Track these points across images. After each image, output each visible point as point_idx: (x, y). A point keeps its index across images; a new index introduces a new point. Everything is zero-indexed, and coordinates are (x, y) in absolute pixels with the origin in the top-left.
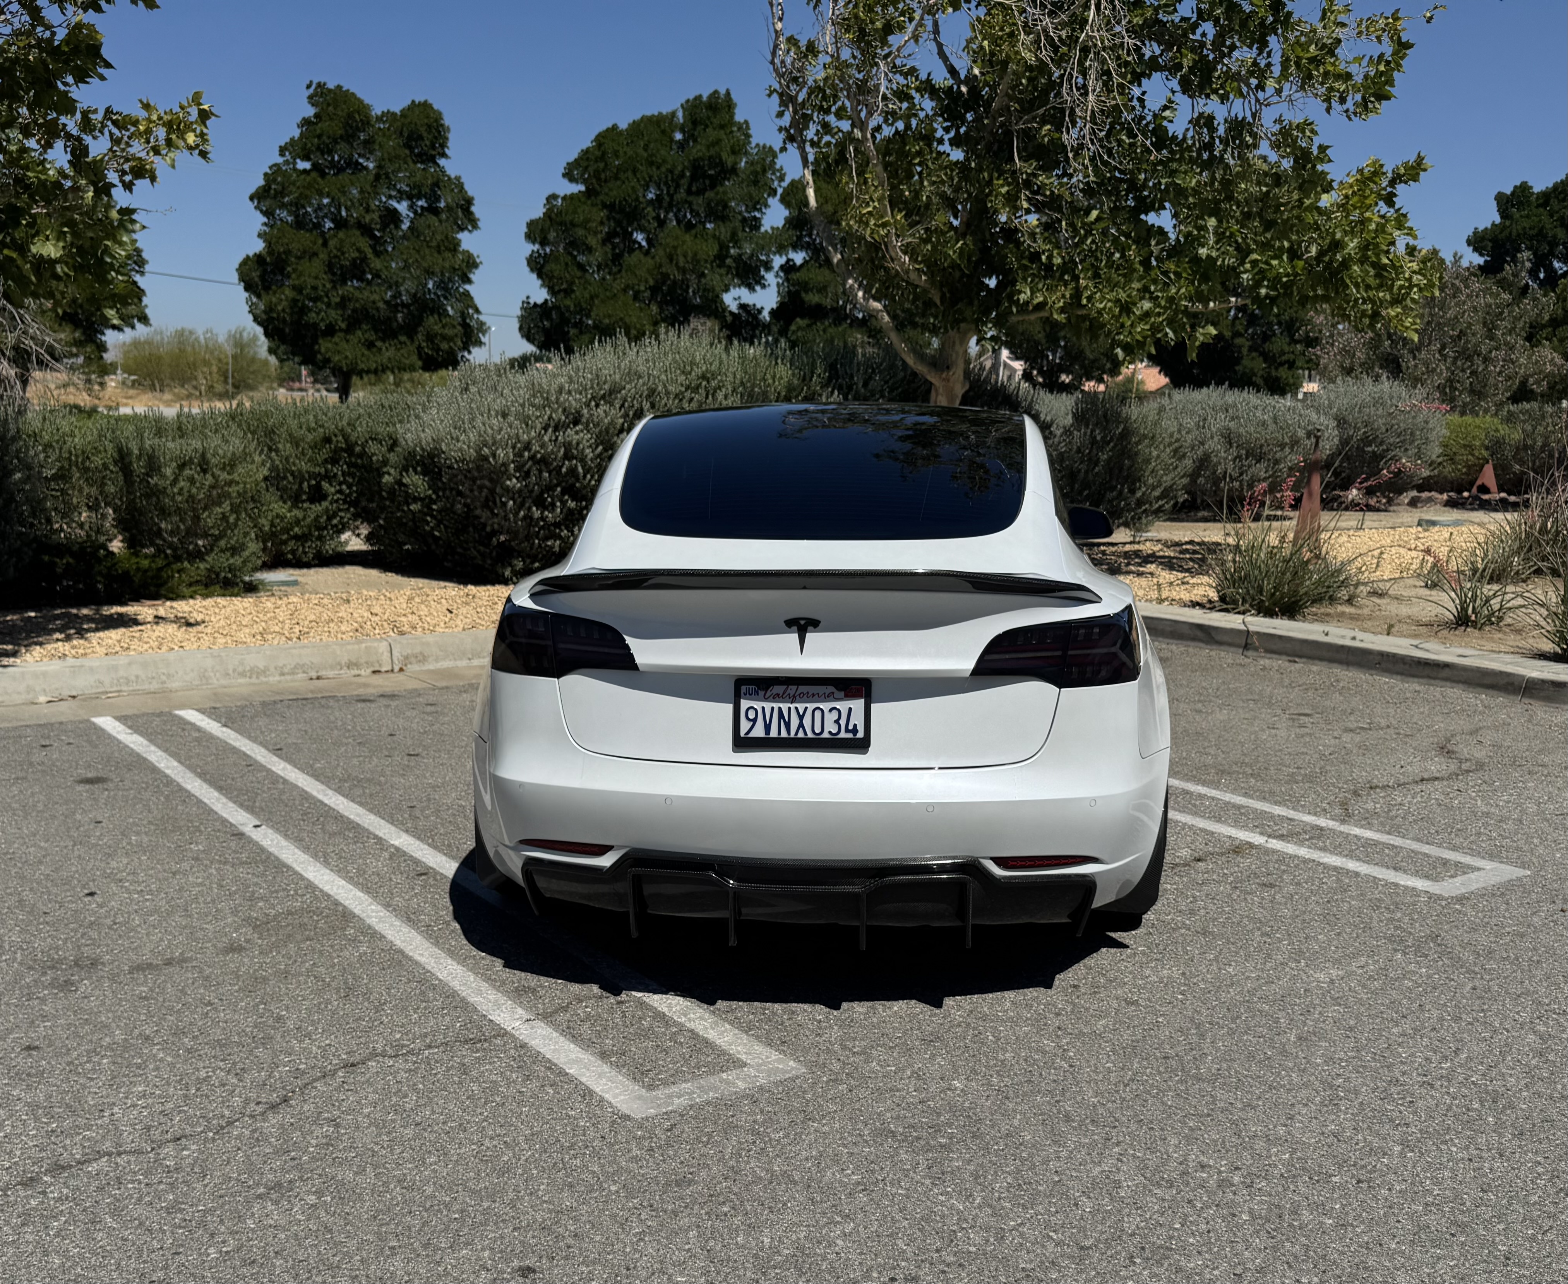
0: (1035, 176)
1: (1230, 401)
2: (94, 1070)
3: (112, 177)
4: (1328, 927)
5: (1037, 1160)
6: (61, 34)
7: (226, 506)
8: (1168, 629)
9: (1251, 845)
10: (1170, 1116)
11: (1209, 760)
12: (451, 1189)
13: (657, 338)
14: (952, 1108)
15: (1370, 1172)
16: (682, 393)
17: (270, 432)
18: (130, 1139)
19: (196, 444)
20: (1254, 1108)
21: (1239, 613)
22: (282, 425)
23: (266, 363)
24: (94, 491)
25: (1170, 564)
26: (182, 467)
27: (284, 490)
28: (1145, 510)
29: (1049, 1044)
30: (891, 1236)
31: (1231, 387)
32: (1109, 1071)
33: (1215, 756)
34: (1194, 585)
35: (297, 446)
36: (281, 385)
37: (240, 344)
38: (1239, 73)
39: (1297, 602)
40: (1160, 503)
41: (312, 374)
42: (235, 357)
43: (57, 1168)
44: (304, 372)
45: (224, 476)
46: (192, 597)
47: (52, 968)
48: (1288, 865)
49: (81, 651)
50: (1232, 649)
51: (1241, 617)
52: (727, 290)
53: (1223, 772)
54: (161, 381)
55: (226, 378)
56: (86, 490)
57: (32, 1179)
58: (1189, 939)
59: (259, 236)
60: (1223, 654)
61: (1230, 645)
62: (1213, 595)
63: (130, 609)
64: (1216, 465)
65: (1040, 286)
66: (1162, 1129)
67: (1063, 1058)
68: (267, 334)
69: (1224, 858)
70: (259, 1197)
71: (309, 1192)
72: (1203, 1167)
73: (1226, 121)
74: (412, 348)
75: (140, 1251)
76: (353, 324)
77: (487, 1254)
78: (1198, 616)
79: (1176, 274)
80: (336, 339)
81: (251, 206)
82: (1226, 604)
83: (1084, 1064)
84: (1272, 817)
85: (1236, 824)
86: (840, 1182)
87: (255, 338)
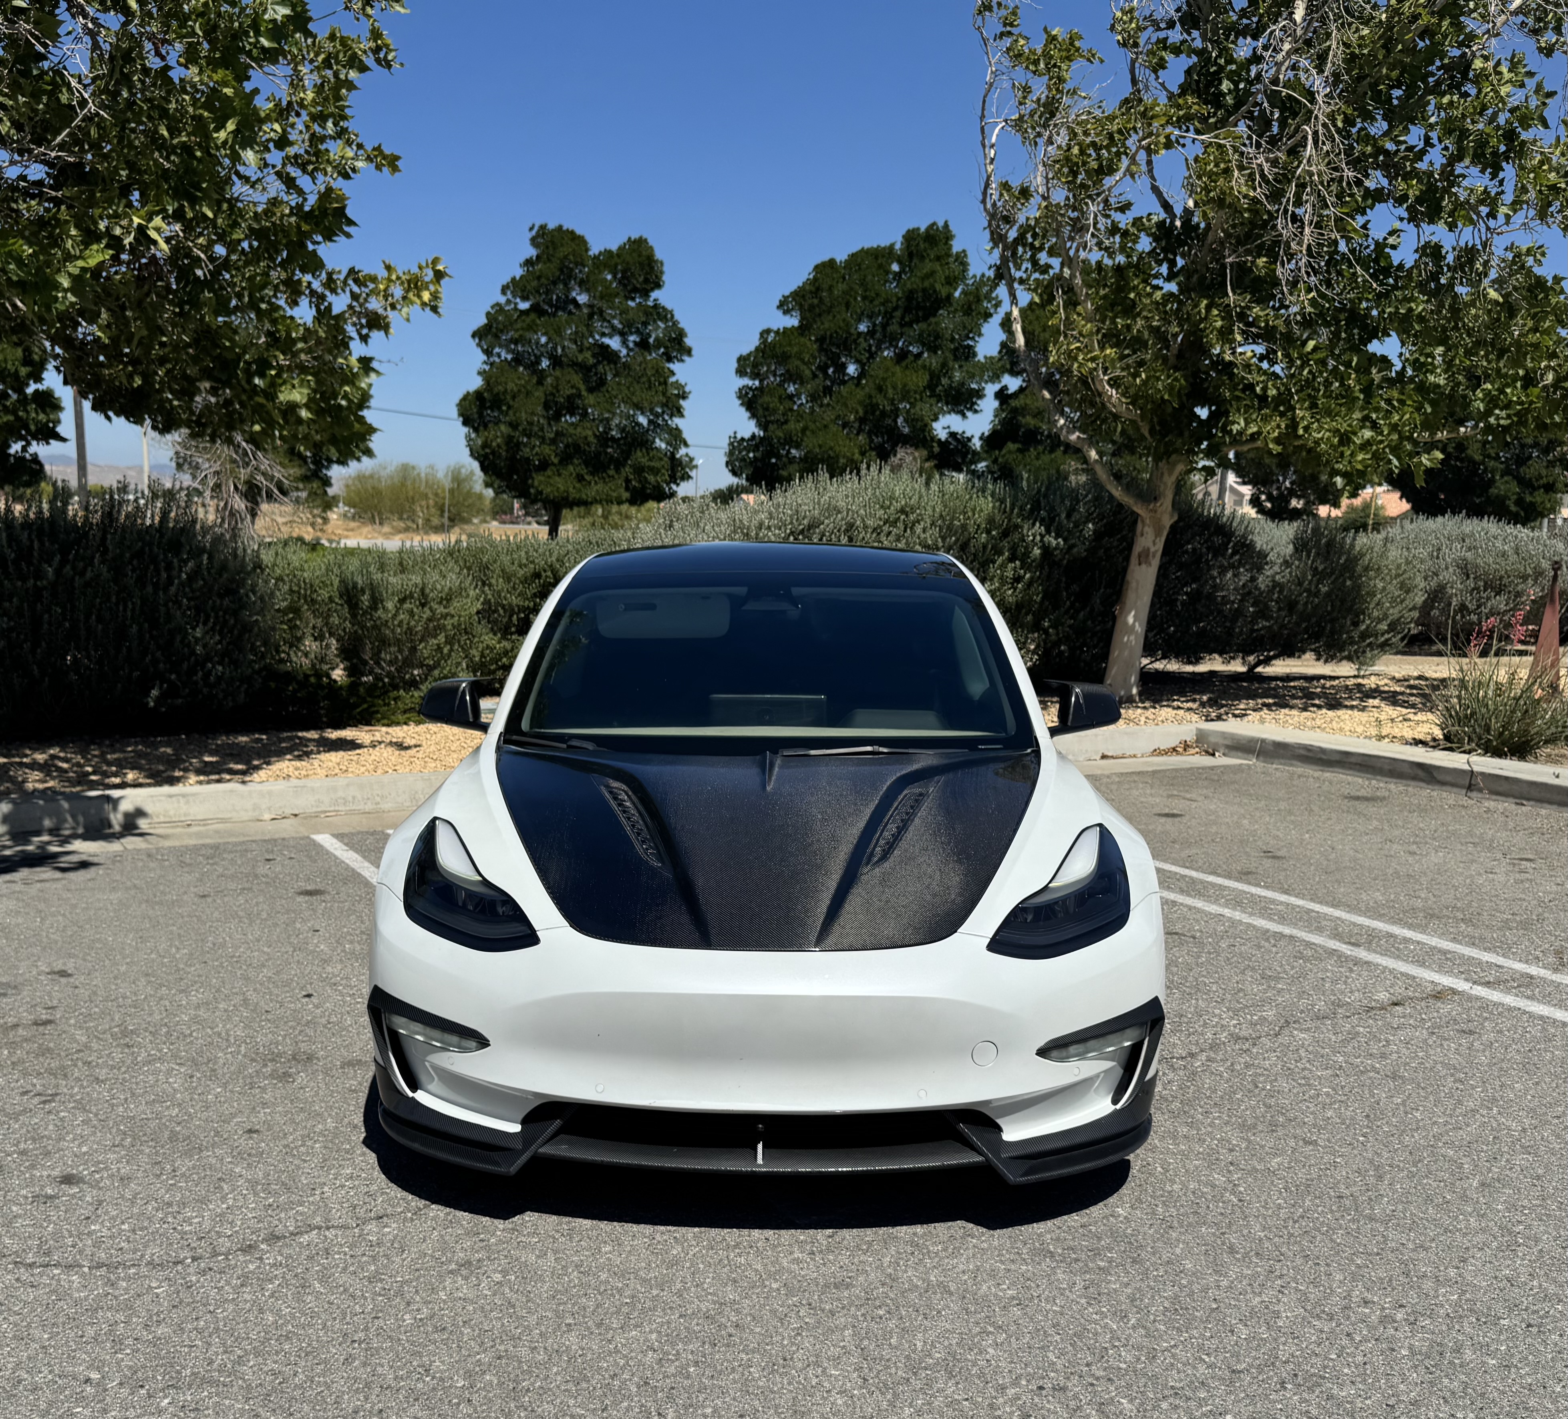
0: (1250, 308)
1: (1467, 531)
2: (308, 1154)
3: (351, 330)
4: (1526, 1076)
5: (1196, 1287)
6: (312, 200)
7: (442, 638)
8: (1387, 767)
9: (1454, 991)
10: (1338, 1253)
11: (1419, 903)
12: (623, 1276)
13: (858, 474)
14: (1113, 1234)
15: (1542, 1318)
16: (880, 527)
17: (485, 568)
18: (338, 1215)
19: (416, 579)
20: (1426, 1250)
21: (1464, 752)
22: (495, 561)
23: (480, 497)
24: (319, 622)
25: (1392, 699)
26: (402, 601)
27: (495, 622)
28: (1370, 644)
29: (1219, 1179)
30: (1042, 1348)
31: (1468, 516)
32: (1279, 1207)
33: (1426, 900)
34: (1418, 723)
35: (509, 581)
36: (494, 519)
37: (459, 479)
38: (1467, 202)
39: (1528, 742)
40: (1386, 636)
41: (524, 507)
42: (451, 491)
43: (273, 1238)
44: (516, 505)
45: (440, 610)
46: (406, 723)
47: (273, 1060)
48: (1491, 1013)
49: (304, 772)
50: (1455, 790)
51: (1466, 756)
52: (936, 419)
53: (1432, 916)
54: (380, 513)
55: (443, 511)
56: (313, 621)
57: (250, 1246)
58: (1377, 1082)
59: (479, 373)
60: (1445, 794)
61: (1453, 785)
62: (1438, 733)
63: (348, 733)
64: (1451, 597)
65: (1254, 416)
66: (1328, 1265)
67: (1233, 1193)
68: (483, 468)
69: (1423, 1004)
70: (451, 1272)
71: (495, 1271)
72: (1366, 1303)
73: (1454, 249)
74: (621, 482)
75: (344, 1314)
76: (566, 459)
77: (654, 1336)
78: (1420, 755)
79: (1400, 401)
80: (549, 472)
81: (473, 343)
82: (1450, 742)
83: (1254, 1199)
84: (1480, 963)
85: (1440, 970)
86: (995, 1295)
87: (472, 473)
